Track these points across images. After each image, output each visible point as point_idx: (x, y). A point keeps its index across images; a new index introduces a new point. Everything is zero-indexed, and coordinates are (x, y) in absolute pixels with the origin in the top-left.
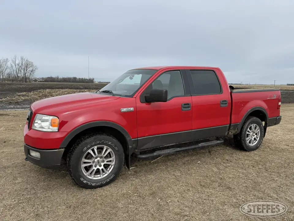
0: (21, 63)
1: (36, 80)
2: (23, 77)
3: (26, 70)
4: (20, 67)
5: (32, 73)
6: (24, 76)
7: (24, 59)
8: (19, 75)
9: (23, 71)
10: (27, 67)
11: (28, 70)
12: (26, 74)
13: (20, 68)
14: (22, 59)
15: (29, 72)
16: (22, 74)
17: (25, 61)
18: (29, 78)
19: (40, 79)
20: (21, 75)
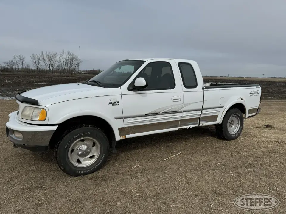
0: (68, 57)
1: (80, 73)
2: (69, 70)
3: (72, 64)
4: (67, 60)
5: (77, 66)
6: (70, 68)
7: (71, 53)
8: (66, 68)
9: (69, 64)
10: (73, 61)
11: (74, 63)
12: (72, 67)
13: (67, 62)
14: (69, 53)
15: (74, 65)
16: (69, 67)
17: (71, 55)
18: (74, 71)
19: (84, 72)
20: (67, 67)
